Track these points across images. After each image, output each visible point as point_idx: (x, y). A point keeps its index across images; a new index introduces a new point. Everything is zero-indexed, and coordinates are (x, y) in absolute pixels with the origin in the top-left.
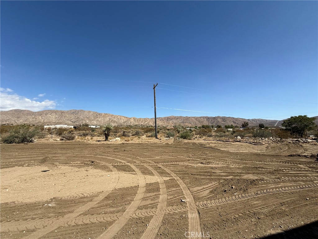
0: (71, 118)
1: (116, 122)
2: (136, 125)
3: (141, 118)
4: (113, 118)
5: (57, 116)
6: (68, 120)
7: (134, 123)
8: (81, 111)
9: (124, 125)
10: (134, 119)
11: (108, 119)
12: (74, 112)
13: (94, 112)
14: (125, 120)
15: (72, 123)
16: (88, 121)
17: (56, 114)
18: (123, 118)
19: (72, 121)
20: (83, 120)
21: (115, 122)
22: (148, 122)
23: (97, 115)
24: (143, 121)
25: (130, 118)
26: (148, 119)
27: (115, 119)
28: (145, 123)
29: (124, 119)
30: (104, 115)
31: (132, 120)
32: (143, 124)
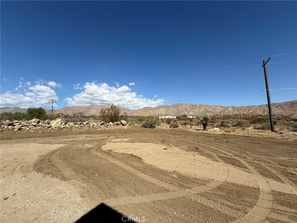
0: (174, 111)
1: (212, 112)
2: (236, 115)
3: (242, 107)
4: (208, 108)
5: (165, 110)
6: (172, 112)
7: (233, 113)
8: (181, 104)
9: (220, 115)
10: (232, 108)
11: (203, 109)
12: (176, 106)
13: (190, 104)
14: (222, 109)
15: (174, 114)
16: (186, 113)
17: (165, 108)
18: (219, 107)
19: (175, 112)
20: (182, 111)
21: (210, 112)
22: (254, 110)
23: (193, 107)
24: (245, 110)
25: (228, 107)
26: (254, 106)
27: (210, 109)
28: (250, 112)
29: (220, 109)
30: (199, 106)
31: (230, 109)
32: (245, 113)
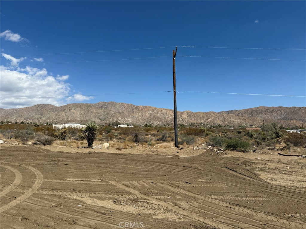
0: (99, 114)
1: (160, 119)
2: (191, 124)
3: (200, 113)
4: (156, 113)
6: (95, 117)
7: (188, 121)
8: (112, 103)
10: (188, 113)
11: (147, 114)
13: (129, 105)
15: (100, 121)
16: (120, 118)
20: (114, 116)
21: (158, 119)
22: (213, 118)
23: (133, 109)
24: (203, 117)
25: (182, 113)
26: (214, 113)
27: (158, 115)
28: (208, 120)
30: (143, 108)
31: (185, 116)
32: (203, 121)
